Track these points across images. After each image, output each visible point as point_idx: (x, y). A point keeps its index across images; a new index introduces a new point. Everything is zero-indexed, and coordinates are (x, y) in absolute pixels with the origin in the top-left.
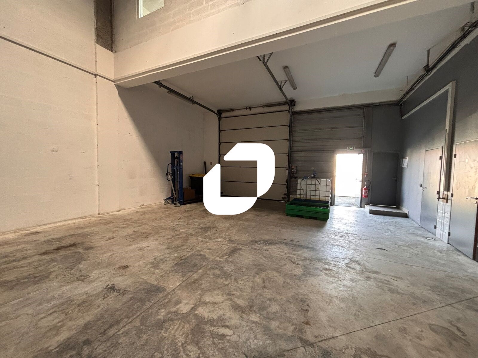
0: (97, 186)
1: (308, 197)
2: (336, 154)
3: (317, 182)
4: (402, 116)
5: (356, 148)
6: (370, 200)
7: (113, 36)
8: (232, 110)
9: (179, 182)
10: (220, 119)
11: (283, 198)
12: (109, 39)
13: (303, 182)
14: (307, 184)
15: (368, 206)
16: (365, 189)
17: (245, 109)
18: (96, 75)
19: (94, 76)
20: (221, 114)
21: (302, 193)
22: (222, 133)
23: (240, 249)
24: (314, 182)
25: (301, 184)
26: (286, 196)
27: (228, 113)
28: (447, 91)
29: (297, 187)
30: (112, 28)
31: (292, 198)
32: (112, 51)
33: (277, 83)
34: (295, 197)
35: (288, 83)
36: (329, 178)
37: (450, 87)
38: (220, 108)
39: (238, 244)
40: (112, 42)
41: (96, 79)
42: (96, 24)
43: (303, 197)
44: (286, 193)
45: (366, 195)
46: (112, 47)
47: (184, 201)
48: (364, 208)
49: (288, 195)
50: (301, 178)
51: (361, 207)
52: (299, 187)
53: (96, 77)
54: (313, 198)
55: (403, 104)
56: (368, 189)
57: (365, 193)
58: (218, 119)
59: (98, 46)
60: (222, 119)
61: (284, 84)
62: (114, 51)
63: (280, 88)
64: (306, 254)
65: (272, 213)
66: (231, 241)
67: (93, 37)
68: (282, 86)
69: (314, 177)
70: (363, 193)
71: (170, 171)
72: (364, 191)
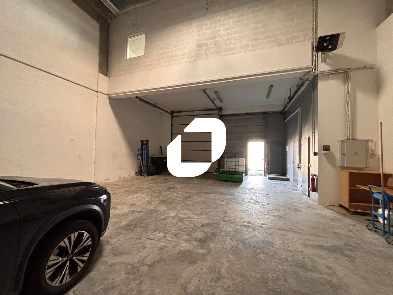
0: (94, 164)
1: (231, 169)
2: (248, 142)
3: (236, 160)
4: (285, 120)
5: (260, 138)
6: (269, 172)
7: (108, 67)
8: (181, 112)
9: (146, 160)
10: (172, 117)
11: (215, 171)
12: (106, 69)
13: (228, 160)
14: (230, 161)
15: (268, 175)
16: (266, 164)
17: (190, 111)
18: (97, 92)
19: (96, 92)
20: (173, 114)
21: (228, 167)
22: (174, 127)
23: (192, 196)
24: (234, 160)
25: (227, 161)
26: (217, 170)
27: (178, 113)
28: (298, 112)
29: (224, 163)
30: (107, 62)
31: (221, 170)
32: (107, 76)
33: (211, 100)
34: (223, 170)
35: (217, 99)
36: (244, 157)
37: (298, 110)
38: (172, 110)
39: (191, 194)
40: (107, 71)
41: (97, 95)
42: (99, 61)
43: (228, 170)
44: (218, 167)
45: (267, 168)
46: (107, 74)
47: (149, 174)
48: (266, 176)
49: (219, 169)
50: (226, 157)
51: (264, 176)
52: (225, 163)
53: (97, 93)
54: (234, 170)
55: (285, 113)
56: (268, 164)
57: (266, 167)
58: (171, 117)
59: (99, 74)
60: (174, 117)
61: (215, 100)
62: (108, 76)
63: (213, 102)
64: (228, 197)
65: (209, 180)
66: (186, 193)
67: (97, 69)
68: (214, 101)
69: (235, 157)
70: (265, 167)
71: (140, 153)
72: (265, 165)
